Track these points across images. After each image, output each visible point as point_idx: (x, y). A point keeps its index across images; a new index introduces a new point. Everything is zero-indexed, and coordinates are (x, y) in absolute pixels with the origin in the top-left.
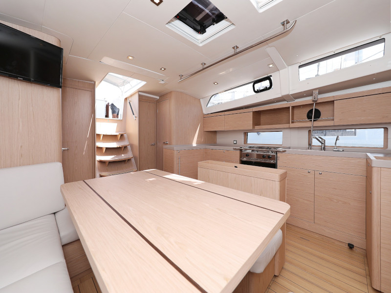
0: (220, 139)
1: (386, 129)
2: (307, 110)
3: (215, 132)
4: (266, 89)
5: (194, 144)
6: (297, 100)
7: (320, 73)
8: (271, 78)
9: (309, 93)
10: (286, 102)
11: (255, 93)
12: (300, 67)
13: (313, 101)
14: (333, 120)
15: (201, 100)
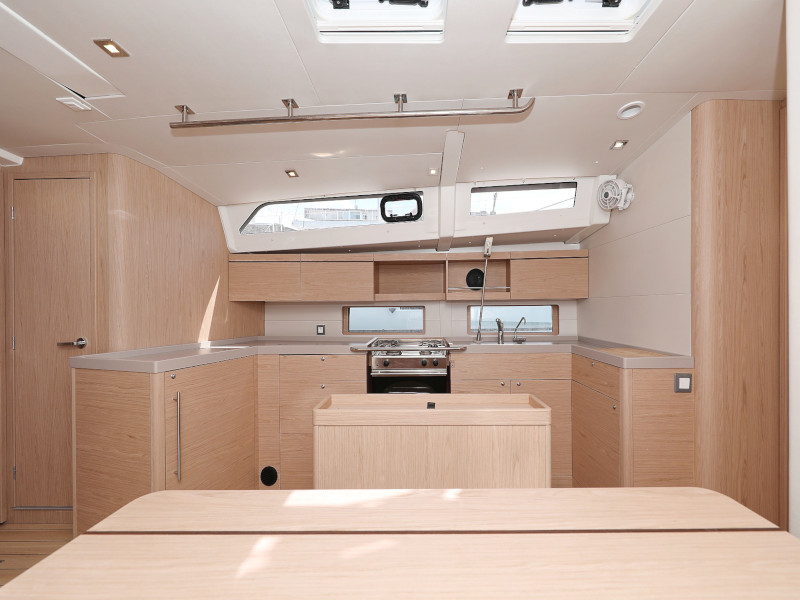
0: (273, 324)
1: (556, 308)
2: (467, 270)
3: (260, 306)
4: (409, 218)
5: (205, 344)
6: (453, 251)
7: (498, 211)
8: (422, 197)
9: (479, 241)
10: (433, 251)
11: (383, 221)
12: (474, 190)
13: (485, 256)
14: (508, 290)
15: (223, 211)
